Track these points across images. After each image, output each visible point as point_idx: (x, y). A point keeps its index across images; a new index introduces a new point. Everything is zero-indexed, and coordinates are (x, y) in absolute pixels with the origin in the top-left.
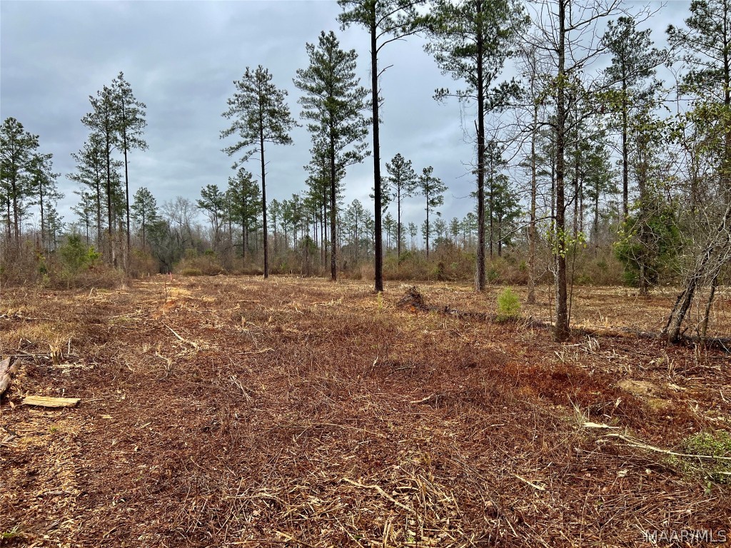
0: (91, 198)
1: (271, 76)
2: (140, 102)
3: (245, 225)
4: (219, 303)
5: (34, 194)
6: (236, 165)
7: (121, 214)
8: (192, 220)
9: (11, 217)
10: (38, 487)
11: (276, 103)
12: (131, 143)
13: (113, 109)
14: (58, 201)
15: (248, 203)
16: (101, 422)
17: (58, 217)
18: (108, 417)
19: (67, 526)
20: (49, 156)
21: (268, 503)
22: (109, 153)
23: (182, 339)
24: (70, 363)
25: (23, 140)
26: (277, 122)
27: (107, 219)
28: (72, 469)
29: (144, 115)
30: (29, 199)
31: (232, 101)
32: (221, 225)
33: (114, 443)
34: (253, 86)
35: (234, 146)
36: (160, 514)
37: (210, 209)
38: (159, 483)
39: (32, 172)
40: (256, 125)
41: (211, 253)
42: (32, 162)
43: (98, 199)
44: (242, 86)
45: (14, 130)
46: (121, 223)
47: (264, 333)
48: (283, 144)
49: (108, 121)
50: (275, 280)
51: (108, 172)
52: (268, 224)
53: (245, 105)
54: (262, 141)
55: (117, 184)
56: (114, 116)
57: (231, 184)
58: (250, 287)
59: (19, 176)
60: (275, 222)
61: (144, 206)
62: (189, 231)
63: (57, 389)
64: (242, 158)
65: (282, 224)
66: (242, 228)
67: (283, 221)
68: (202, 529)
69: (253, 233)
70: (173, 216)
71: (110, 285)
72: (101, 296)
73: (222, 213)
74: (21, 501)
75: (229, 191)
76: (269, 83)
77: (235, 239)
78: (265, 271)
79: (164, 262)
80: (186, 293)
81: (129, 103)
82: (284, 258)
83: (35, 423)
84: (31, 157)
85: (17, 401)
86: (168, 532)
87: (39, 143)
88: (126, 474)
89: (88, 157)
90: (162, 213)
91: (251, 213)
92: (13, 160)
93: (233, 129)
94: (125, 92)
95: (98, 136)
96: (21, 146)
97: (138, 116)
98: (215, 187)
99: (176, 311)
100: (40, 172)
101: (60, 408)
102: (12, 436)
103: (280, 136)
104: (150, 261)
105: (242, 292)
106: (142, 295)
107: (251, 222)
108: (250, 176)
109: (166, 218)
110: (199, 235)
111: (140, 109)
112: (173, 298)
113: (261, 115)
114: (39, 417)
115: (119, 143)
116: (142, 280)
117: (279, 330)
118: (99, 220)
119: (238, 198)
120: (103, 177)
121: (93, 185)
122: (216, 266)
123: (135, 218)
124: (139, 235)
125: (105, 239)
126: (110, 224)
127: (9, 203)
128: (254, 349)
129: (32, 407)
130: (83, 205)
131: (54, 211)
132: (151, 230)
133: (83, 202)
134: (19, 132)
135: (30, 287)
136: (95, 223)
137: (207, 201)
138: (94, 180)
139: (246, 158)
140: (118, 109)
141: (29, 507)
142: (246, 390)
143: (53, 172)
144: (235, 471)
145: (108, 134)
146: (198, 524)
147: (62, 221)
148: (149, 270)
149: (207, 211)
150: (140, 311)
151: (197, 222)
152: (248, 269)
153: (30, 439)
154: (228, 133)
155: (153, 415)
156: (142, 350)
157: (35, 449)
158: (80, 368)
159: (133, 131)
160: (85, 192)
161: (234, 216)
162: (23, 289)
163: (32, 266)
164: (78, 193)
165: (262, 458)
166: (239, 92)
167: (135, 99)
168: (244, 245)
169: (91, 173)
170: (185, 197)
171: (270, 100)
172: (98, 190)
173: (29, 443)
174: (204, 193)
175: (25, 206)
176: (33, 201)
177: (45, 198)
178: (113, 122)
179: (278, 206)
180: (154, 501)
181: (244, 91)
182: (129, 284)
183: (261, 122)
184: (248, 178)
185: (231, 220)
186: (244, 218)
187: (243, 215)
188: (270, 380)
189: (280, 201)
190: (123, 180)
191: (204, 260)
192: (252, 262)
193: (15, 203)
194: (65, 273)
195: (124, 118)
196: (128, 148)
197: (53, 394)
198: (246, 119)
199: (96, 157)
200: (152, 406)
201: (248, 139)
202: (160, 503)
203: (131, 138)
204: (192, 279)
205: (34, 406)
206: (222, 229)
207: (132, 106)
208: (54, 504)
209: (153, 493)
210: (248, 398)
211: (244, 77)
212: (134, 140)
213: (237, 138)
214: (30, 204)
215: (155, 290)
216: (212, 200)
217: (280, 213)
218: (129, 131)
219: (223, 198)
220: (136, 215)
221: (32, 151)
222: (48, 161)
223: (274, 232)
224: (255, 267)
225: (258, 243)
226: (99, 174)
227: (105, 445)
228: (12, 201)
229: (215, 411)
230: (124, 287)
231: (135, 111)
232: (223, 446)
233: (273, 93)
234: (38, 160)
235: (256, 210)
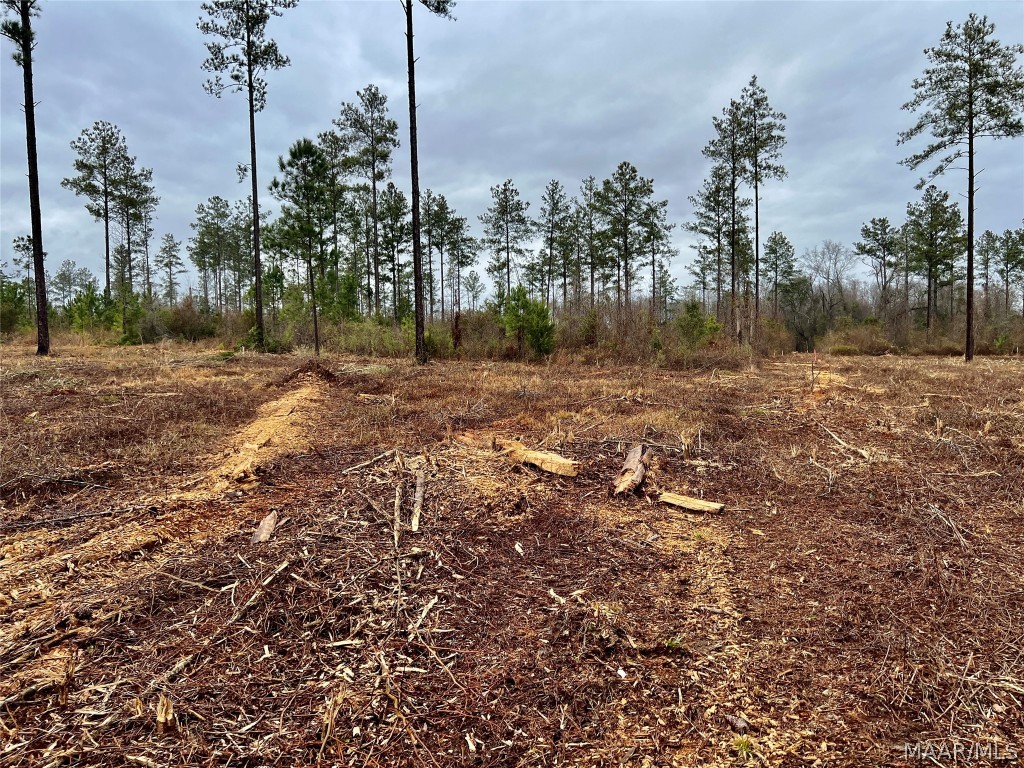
0: (710, 252)
1: (992, 26)
2: (778, 112)
3: (932, 276)
4: (892, 396)
5: (645, 253)
6: (923, 183)
7: (746, 272)
8: (846, 274)
9: (621, 283)
10: (691, 598)
11: (1000, 71)
12: (764, 172)
13: (742, 130)
14: (672, 259)
15: (940, 240)
16: (751, 537)
17: (670, 279)
18: (760, 532)
19: (732, 652)
20: (664, 204)
21: (1018, 699)
22: (734, 190)
23: (845, 444)
24: (704, 459)
25: (636, 188)
26: (1000, 102)
27: (729, 279)
28: (727, 587)
29: (783, 129)
30: (640, 259)
31: (921, 81)
32: (892, 278)
33: (772, 567)
34: (958, 51)
35: (920, 152)
36: (849, 670)
37: (875, 255)
38: (841, 630)
39: (645, 225)
40: (963, 113)
41: (874, 322)
42: (645, 213)
43: (719, 253)
44: (938, 54)
45: (627, 177)
46: (748, 283)
47: (979, 447)
48: (1010, 137)
49: (734, 146)
50: (985, 364)
51: (733, 216)
52: (976, 273)
53: (942, 84)
54: (971, 139)
55: (743, 231)
56: (742, 139)
57: (911, 213)
58: (944, 374)
59: (630, 233)
60: (986, 268)
61: (777, 258)
62: (840, 289)
63: (695, 489)
64: (934, 169)
65: (1001, 272)
66: (925, 282)
67: (1002, 266)
68: (914, 706)
69: (946, 288)
70: (817, 269)
71: (735, 366)
72: (726, 380)
73: (893, 259)
74: (677, 610)
75: (907, 225)
76: (988, 39)
77: (913, 299)
78: (968, 349)
79: (802, 335)
80: (840, 380)
81: (763, 116)
82: (1002, 328)
83: (676, 525)
84: (644, 208)
85: (654, 496)
86: (864, 696)
87: (653, 189)
88: (794, 608)
89: (708, 198)
90: (802, 266)
91: (945, 257)
92: (626, 214)
93: (920, 127)
94: (758, 103)
95: (722, 168)
96: (634, 196)
97: (775, 133)
98: (883, 221)
99: (828, 404)
100: (652, 226)
101: (700, 513)
102: (656, 536)
103: (1005, 124)
104: (784, 335)
105: (930, 381)
106: (777, 381)
107: (944, 271)
108: (946, 197)
109: (807, 272)
110: (855, 294)
111: (778, 122)
112: (823, 386)
113: (971, 95)
114: (680, 519)
115: (749, 174)
116: (774, 360)
117: (1006, 444)
118: (719, 281)
119: (922, 234)
120: (726, 223)
121: (712, 234)
122: (882, 341)
123: (765, 275)
124: (769, 299)
125: (727, 304)
126: (733, 286)
127: (619, 266)
128: (963, 469)
129: (671, 506)
130: (700, 262)
131: (666, 272)
132: (786, 290)
133: (700, 259)
134: (632, 178)
135: (644, 366)
136: (714, 285)
137: (869, 243)
138: (715, 228)
139: (940, 169)
140: (748, 129)
141: (686, 619)
142: (959, 529)
143: (667, 223)
144: (955, 641)
145: (734, 164)
146: (907, 698)
147: (675, 285)
148: (782, 346)
149: (869, 259)
150: (778, 402)
151: (853, 276)
152: (934, 346)
153: (674, 543)
154: (911, 134)
155: (818, 541)
156: (790, 453)
157: (682, 555)
158: (717, 468)
159: (767, 155)
160: (703, 245)
161: (914, 263)
162: (637, 368)
163: (645, 341)
164: (695, 248)
165: (1000, 633)
166: (934, 65)
167: (771, 109)
168: (928, 308)
169: (711, 219)
170: (835, 241)
171: (989, 66)
172: (719, 241)
173: (675, 546)
174: (866, 232)
175: (635, 268)
176: (645, 261)
177: (658, 257)
178: (741, 147)
179: (994, 241)
180: (836, 651)
181: (943, 62)
182: (758, 365)
183: (971, 107)
184: (941, 200)
185: (908, 269)
186: (931, 266)
187: (930, 260)
188: (999, 521)
189: (999, 232)
190: (751, 224)
191: (863, 332)
192: (943, 335)
193: (626, 264)
194: (681, 349)
195: (756, 139)
196: (760, 180)
197: (691, 494)
198: (943, 106)
199: (719, 197)
200: (814, 529)
201: (946, 138)
202: (846, 655)
203: (764, 165)
204: (845, 359)
205: (674, 505)
206: (893, 284)
207: (767, 120)
208: (714, 622)
209: (834, 640)
210: (964, 541)
211: (943, 40)
212: (769, 167)
213: (926, 138)
214: (641, 265)
215: (793, 374)
216: (879, 241)
217: (997, 252)
218: (762, 156)
219: (897, 236)
220: (766, 270)
221: (646, 200)
222: (662, 210)
223: (985, 286)
224: (947, 343)
225: (955, 304)
226: (721, 219)
227: (762, 566)
228: (622, 264)
229: (909, 550)
230: (752, 368)
231: (771, 127)
232: (929, 603)
233: (995, 54)
234: (652, 210)
235: (953, 251)
